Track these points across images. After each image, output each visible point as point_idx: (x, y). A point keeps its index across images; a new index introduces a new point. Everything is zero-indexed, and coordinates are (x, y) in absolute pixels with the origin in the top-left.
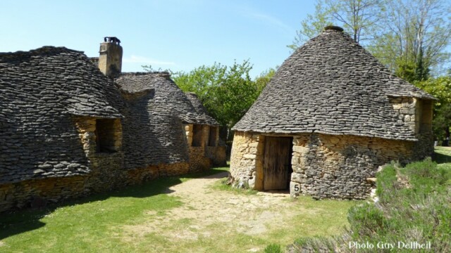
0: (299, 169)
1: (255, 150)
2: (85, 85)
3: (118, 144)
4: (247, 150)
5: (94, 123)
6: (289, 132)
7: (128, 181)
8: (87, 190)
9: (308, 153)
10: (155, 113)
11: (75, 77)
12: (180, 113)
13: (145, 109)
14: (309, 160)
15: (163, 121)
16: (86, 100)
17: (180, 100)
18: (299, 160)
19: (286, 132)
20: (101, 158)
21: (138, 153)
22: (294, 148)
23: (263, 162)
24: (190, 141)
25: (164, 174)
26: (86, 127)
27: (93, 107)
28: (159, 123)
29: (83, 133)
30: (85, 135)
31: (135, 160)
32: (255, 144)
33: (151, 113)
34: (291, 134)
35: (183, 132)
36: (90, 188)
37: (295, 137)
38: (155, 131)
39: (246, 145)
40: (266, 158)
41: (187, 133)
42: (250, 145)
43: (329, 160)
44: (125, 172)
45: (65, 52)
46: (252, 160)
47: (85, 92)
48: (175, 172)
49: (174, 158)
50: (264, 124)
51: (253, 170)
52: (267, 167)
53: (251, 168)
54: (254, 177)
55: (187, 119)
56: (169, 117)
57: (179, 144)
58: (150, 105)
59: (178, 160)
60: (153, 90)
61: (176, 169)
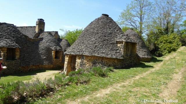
0: (78, 68)
1: (67, 61)
2: (8, 36)
3: (17, 57)
5: (6, 49)
7: (21, 71)
8: (1, 73)
9: (81, 62)
10: (41, 46)
11: (4, 33)
12: (51, 46)
13: (38, 45)
14: (81, 65)
15: (44, 49)
16: (5, 41)
17: (52, 42)
18: (78, 65)
19: (74, 54)
20: (8, 62)
21: (28, 60)
22: (77, 60)
24: (54, 56)
25: (41, 68)
26: (4, 51)
27: (6, 44)
28: (42, 50)
29: (2, 53)
30: (2, 54)
31: (25, 63)
32: (68, 58)
33: (40, 46)
34: (76, 55)
35: (51, 53)
36: (3, 72)
37: (77, 56)
38: (40, 53)
40: (72, 64)
41: (53, 54)
42: (66, 59)
43: (87, 65)
44: (20, 67)
45: (5, 24)
46: (66, 64)
47: (6, 39)
48: (46, 68)
49: (46, 63)
51: (66, 68)
52: (73, 67)
55: (53, 49)
56: (46, 48)
57: (49, 58)
58: (40, 43)
59: (47, 64)
60: (43, 38)
61: (47, 67)
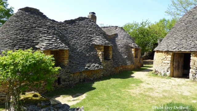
0: (194, 67)
1: (170, 59)
2: (97, 32)
3: (111, 56)
4: (165, 59)
5: (103, 48)
6: (189, 51)
7: (114, 72)
8: (102, 75)
10: (119, 43)
12: (129, 43)
13: (115, 42)
15: (123, 47)
16: (99, 39)
17: (128, 38)
18: (194, 63)
19: (187, 51)
20: (106, 62)
21: (117, 60)
22: (191, 58)
23: (173, 65)
24: (134, 55)
25: (125, 70)
26: (100, 50)
27: (102, 41)
28: (121, 48)
30: (100, 53)
31: (116, 63)
32: (170, 56)
33: (118, 43)
35: (131, 52)
36: (103, 75)
37: (192, 53)
38: (120, 51)
39: (165, 57)
40: (174, 63)
41: (133, 52)
42: (167, 57)
44: (113, 68)
46: (168, 63)
47: (97, 35)
48: (129, 69)
50: (174, 47)
51: (169, 68)
52: (175, 67)
53: (168, 67)
54: (169, 71)
55: (133, 46)
56: (125, 45)
57: (130, 57)
58: (117, 40)
59: (130, 64)
60: (117, 34)
61: (129, 68)
